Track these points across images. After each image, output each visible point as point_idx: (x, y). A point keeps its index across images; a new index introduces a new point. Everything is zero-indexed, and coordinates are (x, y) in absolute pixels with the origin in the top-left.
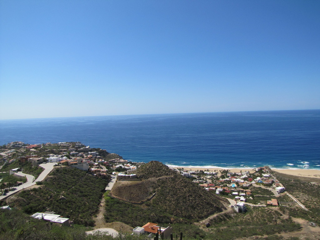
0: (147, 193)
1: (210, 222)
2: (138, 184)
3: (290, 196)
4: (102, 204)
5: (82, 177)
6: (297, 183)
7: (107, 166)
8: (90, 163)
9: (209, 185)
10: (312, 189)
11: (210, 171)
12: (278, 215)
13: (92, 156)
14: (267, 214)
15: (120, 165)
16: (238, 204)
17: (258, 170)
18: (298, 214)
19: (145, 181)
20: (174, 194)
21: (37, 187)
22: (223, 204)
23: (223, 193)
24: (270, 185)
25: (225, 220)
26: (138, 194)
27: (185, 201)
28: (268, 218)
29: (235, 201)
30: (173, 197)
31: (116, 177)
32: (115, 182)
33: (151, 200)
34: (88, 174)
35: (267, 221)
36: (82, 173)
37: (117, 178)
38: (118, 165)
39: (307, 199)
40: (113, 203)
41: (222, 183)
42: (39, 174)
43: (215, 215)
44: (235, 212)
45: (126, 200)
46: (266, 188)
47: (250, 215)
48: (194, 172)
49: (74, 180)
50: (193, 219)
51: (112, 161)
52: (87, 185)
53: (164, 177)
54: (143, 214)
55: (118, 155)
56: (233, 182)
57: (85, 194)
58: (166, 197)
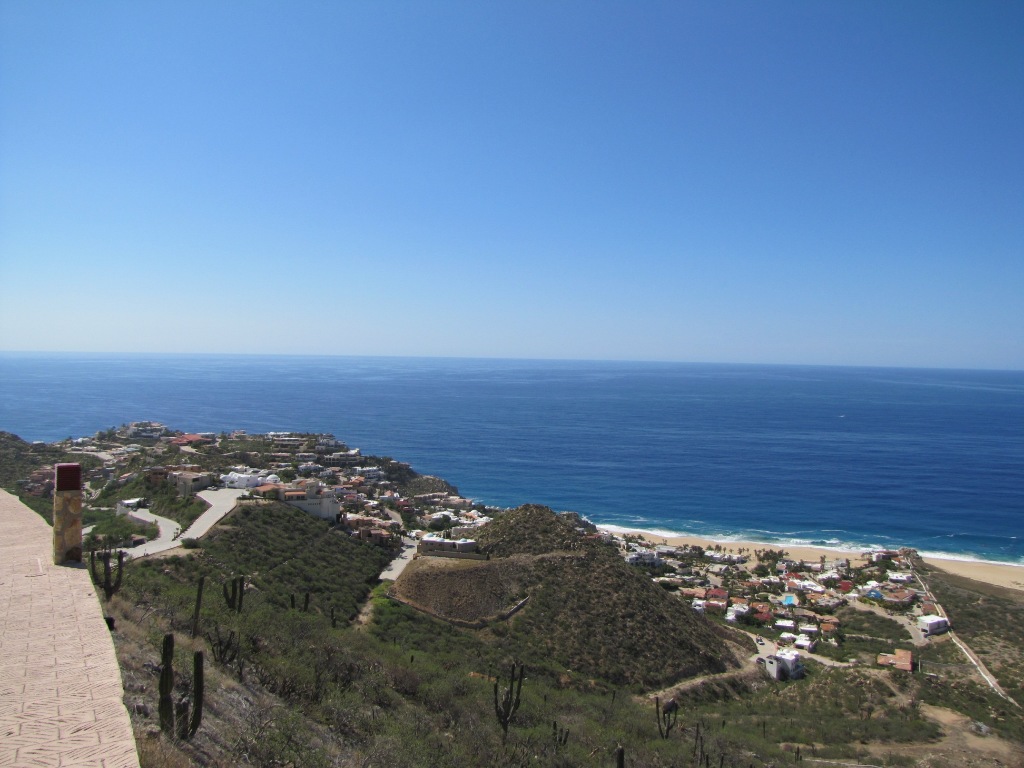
0: (500, 596)
1: (679, 699)
2: (477, 569)
3: (961, 645)
5: (316, 535)
6: (994, 609)
7: (408, 511)
8: (355, 499)
9: (710, 593)
11: (725, 550)
12: (882, 695)
13: (362, 479)
14: (849, 688)
15: (446, 513)
16: (781, 655)
17: (878, 557)
18: (952, 696)
19: (498, 563)
20: (582, 608)
21: (184, 553)
22: (733, 650)
23: (744, 620)
24: (904, 608)
25: (727, 697)
26: (474, 598)
27: (610, 629)
28: (849, 700)
29: (774, 647)
30: (577, 616)
31: (416, 543)
32: (410, 558)
33: (511, 620)
34: (334, 530)
35: (843, 709)
36: (318, 524)
37: (418, 547)
38: (440, 511)
39: (1011, 661)
40: (395, 616)
41: (753, 590)
42: (193, 518)
43: (699, 680)
44: (767, 677)
45: (434, 612)
46: (889, 617)
48: (673, 550)
49: (291, 543)
50: (629, 683)
51: (425, 498)
52: (328, 562)
53: (558, 554)
54: (479, 655)
55: (446, 482)
56: (790, 590)
57: (316, 583)
58: (557, 615)
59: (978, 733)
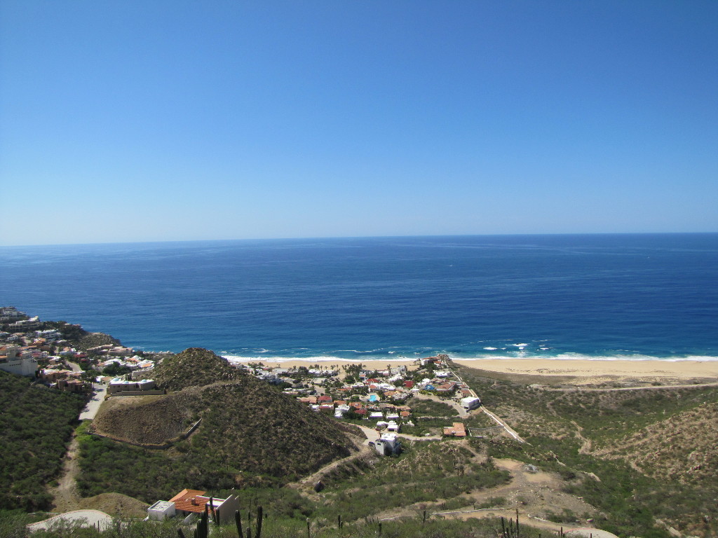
0: (179, 422)
1: (324, 480)
2: (158, 403)
3: (490, 414)
4: (70, 454)
5: (21, 391)
6: (505, 388)
7: (83, 362)
8: (40, 357)
9: (320, 399)
10: (532, 398)
11: (321, 367)
12: (467, 457)
13: (44, 340)
14: (444, 456)
15: (116, 360)
16: (383, 438)
17: (425, 362)
18: (506, 450)
19: (174, 395)
20: (243, 422)
22: (352, 439)
23: (349, 415)
24: (450, 394)
25: (355, 473)
26: (159, 425)
27: (266, 436)
28: (445, 464)
29: (377, 432)
30: (240, 429)
31: (105, 387)
32: (102, 399)
33: (190, 438)
34: (35, 384)
35: (443, 471)
36: (21, 381)
37: (108, 390)
38: (110, 359)
39: (522, 420)
40: (97, 449)
41: (348, 393)
43: (335, 464)
44: (378, 455)
45: (129, 441)
46: (442, 402)
47: (410, 460)
48: (286, 371)
50: (286, 474)
51: (96, 350)
52: (34, 412)
53: (218, 384)
54: (171, 470)
55: (110, 337)
56: (372, 391)
57: (27, 431)
58: (225, 430)
59: (531, 471)
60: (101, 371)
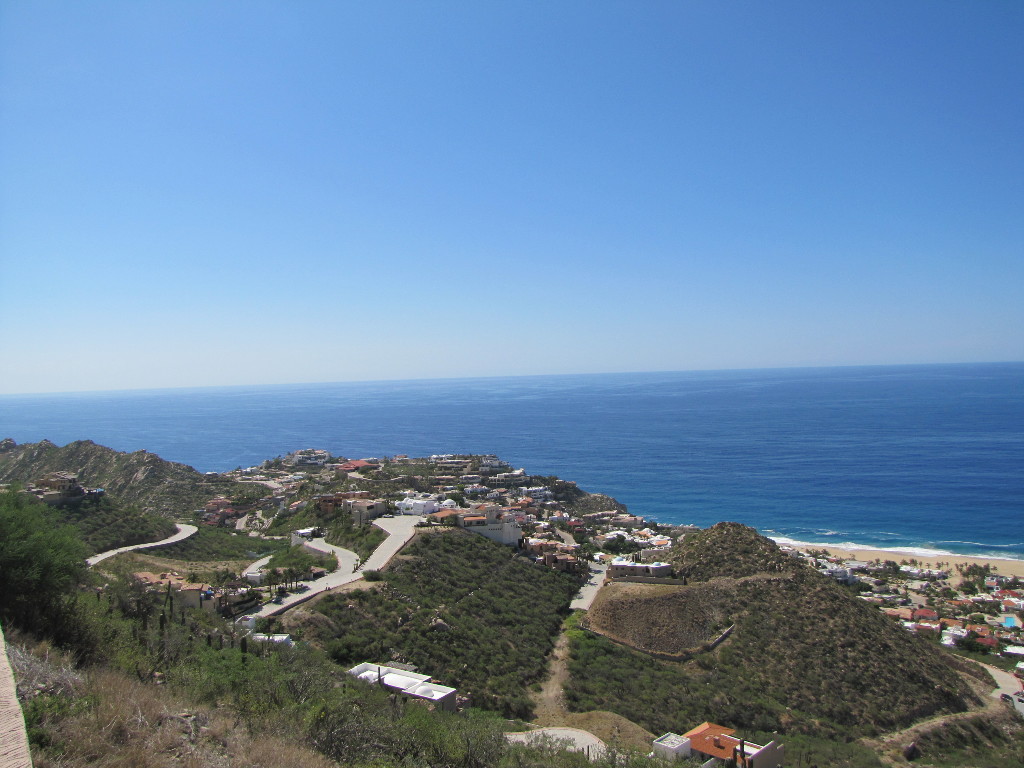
0: (703, 625)
1: (920, 743)
2: (675, 596)
4: (556, 652)
5: (500, 563)
7: (579, 532)
8: (525, 521)
9: (917, 614)
11: (921, 564)
13: (530, 500)
15: (619, 532)
19: (697, 588)
20: (795, 636)
21: (367, 586)
22: (970, 684)
23: (967, 645)
26: (675, 627)
27: (829, 660)
29: (1015, 680)
30: (790, 646)
31: (604, 568)
32: (601, 584)
33: (717, 651)
34: (518, 556)
36: (501, 550)
37: (608, 572)
38: (613, 530)
40: (592, 650)
41: (965, 610)
42: (371, 548)
43: (939, 721)
44: (1017, 718)
45: (633, 644)
48: (864, 565)
49: (475, 572)
50: (857, 723)
51: (595, 517)
52: (516, 592)
53: (762, 576)
54: (688, 692)
55: (614, 499)
56: (1007, 610)
57: (506, 616)
58: (768, 645)
60: (601, 546)
